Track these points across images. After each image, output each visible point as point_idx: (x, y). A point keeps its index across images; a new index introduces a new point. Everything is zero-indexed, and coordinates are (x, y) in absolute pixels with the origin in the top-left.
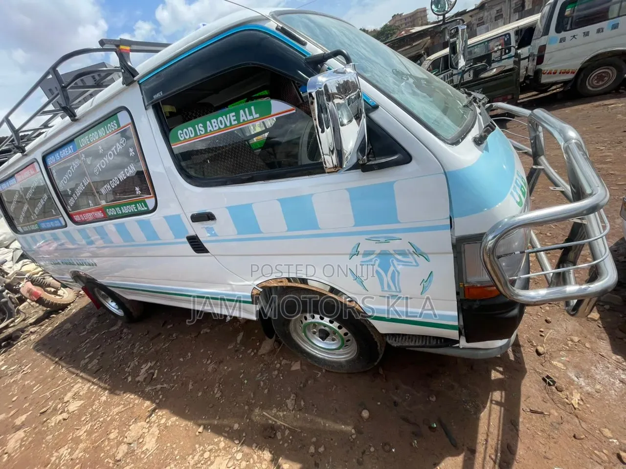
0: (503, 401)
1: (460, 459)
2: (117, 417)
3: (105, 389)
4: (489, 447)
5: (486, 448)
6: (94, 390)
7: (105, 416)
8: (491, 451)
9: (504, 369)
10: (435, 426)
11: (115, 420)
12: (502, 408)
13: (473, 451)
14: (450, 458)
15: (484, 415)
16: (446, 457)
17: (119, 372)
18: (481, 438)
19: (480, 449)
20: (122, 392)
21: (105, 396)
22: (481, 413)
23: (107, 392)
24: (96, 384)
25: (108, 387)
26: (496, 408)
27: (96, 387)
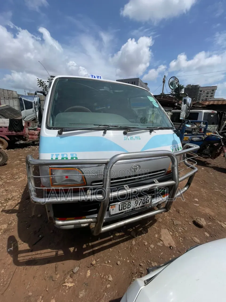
0: (59, 255)
1: (28, 248)
4: (35, 256)
5: (34, 255)
8: (33, 257)
9: (76, 251)
10: (40, 236)
12: (55, 256)
13: (32, 251)
14: (28, 245)
15: (49, 250)
16: (28, 244)
18: (39, 252)
19: (34, 253)
22: (50, 249)
26: (54, 253)
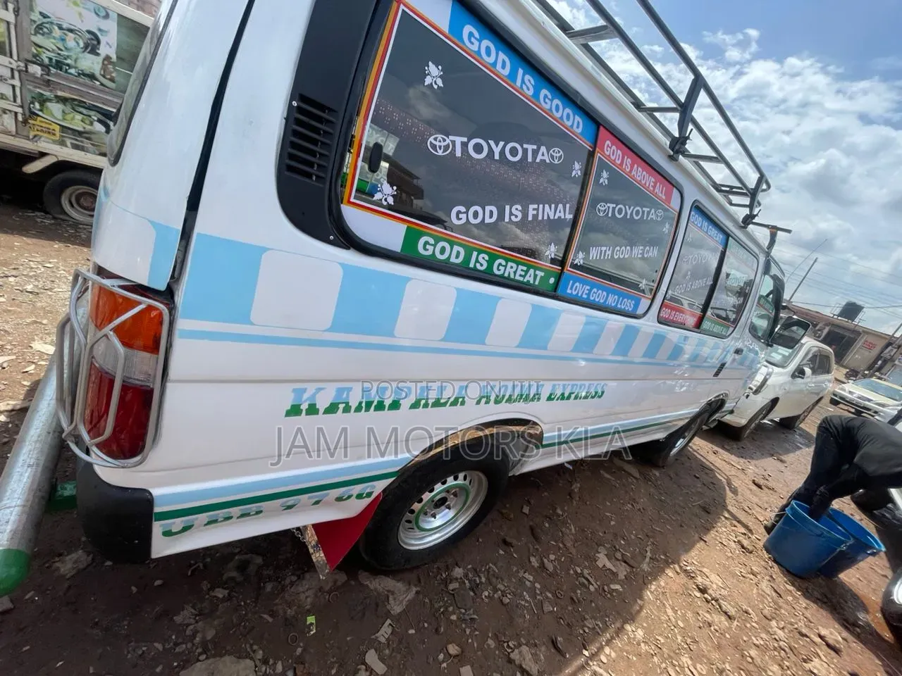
2: (679, 612)
3: (620, 630)
6: (613, 655)
7: (674, 632)
11: (684, 615)
17: (591, 601)
20: (639, 602)
21: (635, 632)
23: (628, 627)
24: (601, 649)
25: (618, 625)
27: (607, 650)
